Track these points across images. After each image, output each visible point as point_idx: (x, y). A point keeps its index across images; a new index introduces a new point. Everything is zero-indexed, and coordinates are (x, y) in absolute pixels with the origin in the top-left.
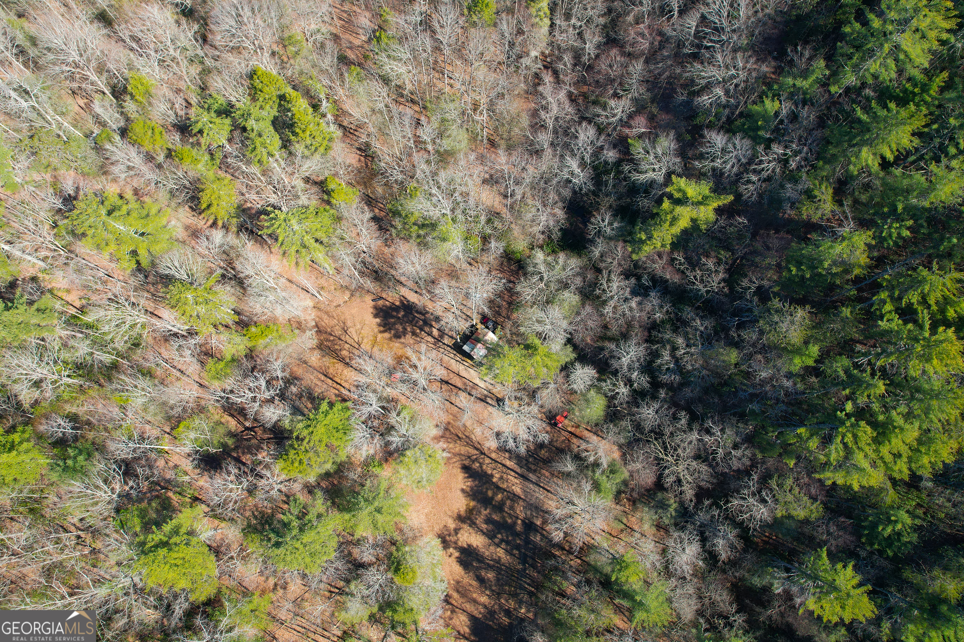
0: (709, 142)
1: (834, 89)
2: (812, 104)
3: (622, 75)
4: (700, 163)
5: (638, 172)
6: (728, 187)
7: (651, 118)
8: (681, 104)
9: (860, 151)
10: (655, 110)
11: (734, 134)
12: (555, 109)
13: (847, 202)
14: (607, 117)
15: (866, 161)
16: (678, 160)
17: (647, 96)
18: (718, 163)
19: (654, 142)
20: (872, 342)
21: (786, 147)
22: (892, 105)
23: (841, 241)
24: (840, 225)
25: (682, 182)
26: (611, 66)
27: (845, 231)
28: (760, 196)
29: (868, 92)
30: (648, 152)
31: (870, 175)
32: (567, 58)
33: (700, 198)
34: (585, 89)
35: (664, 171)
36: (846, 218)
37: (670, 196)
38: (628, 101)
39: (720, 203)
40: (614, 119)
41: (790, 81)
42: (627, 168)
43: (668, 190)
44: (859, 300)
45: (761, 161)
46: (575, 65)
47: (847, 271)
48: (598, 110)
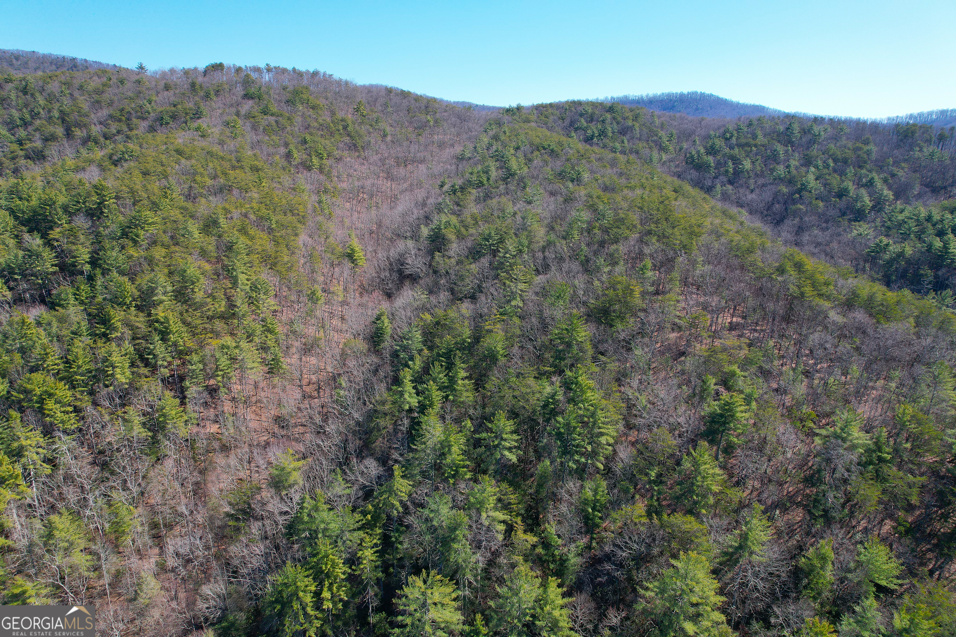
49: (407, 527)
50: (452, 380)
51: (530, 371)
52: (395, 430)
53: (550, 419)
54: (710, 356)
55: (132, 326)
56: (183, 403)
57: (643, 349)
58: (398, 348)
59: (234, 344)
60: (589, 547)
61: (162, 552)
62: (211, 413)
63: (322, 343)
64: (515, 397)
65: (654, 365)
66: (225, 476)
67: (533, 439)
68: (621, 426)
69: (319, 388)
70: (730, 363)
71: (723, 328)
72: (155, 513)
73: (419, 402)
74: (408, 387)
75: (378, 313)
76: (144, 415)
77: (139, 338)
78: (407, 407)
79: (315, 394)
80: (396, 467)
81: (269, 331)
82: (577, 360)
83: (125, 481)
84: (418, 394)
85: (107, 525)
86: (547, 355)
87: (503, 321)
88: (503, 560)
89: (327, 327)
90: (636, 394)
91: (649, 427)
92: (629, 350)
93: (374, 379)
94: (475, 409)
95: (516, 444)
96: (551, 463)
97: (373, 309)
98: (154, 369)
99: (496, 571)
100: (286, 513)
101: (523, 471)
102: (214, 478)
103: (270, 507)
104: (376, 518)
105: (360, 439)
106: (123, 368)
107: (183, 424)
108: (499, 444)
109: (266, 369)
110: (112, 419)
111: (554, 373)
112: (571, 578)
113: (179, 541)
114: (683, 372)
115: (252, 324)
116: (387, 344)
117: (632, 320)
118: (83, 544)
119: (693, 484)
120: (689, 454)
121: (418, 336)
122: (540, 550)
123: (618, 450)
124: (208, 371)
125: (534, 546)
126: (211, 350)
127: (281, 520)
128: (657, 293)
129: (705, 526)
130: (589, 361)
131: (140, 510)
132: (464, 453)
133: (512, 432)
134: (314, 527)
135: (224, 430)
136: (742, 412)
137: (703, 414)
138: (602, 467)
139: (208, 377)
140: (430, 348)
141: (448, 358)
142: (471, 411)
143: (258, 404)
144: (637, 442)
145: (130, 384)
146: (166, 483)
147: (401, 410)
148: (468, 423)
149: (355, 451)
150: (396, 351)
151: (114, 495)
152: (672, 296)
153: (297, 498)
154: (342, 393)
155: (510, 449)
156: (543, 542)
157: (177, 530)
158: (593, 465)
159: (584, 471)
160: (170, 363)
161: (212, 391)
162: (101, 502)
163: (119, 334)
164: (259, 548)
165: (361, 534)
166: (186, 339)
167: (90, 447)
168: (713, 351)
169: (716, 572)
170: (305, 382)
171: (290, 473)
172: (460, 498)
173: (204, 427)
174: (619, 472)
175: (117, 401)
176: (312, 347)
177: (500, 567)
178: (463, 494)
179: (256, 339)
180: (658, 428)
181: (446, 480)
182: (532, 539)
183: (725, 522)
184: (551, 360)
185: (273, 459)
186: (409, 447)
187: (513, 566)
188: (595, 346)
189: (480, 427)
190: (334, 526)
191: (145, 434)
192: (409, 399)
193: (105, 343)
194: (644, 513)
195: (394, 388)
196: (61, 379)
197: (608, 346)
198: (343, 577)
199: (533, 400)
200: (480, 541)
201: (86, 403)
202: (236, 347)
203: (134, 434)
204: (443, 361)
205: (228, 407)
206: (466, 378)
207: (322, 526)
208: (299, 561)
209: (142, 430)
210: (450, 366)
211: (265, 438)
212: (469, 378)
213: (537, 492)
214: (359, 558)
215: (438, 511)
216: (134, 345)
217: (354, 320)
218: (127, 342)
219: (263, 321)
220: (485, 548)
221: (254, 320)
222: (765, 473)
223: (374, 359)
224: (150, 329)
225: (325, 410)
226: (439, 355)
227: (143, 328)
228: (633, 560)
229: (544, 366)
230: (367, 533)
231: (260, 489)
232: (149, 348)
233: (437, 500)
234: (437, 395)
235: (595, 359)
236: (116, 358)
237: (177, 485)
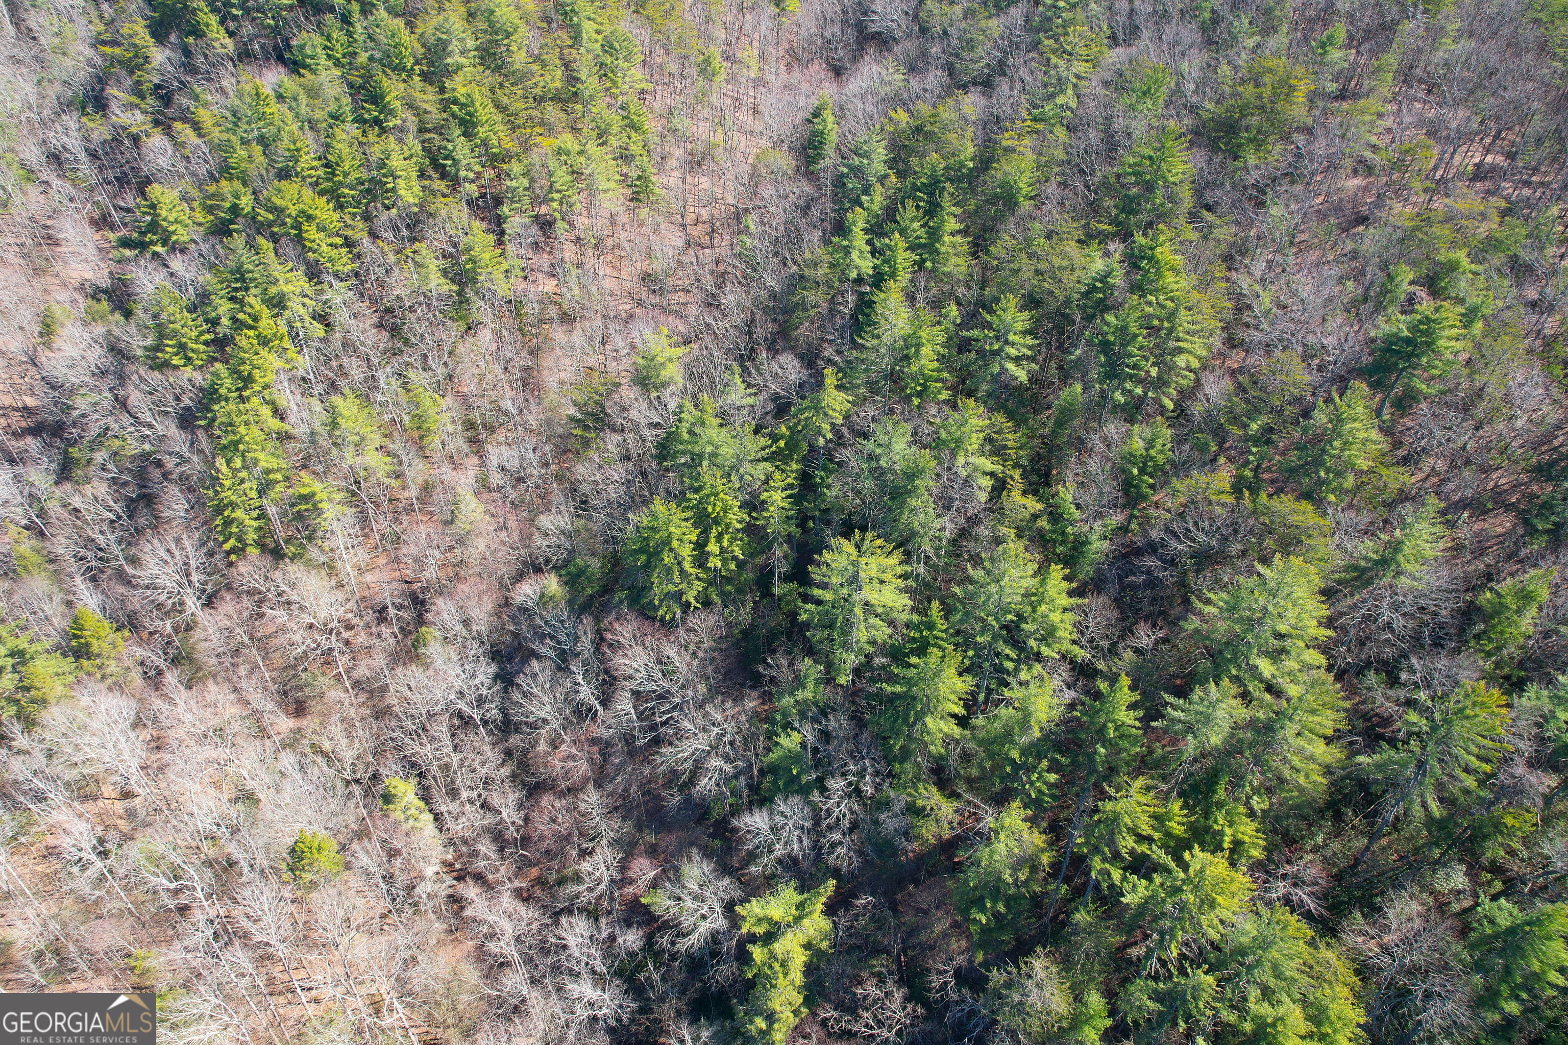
0: (748, 832)
1: (843, 680)
2: (834, 710)
3: (577, 822)
4: (756, 865)
5: (684, 936)
6: (813, 870)
7: (653, 852)
8: (679, 809)
9: (924, 724)
10: (650, 838)
11: (772, 801)
12: (507, 928)
13: (961, 788)
14: (590, 890)
15: (941, 731)
16: (727, 881)
17: (628, 827)
18: (779, 850)
19: (678, 879)
20: (1138, 934)
21: (844, 774)
22: (914, 660)
23: (997, 838)
24: (978, 820)
25: (754, 908)
26: (554, 820)
27: (989, 821)
28: (860, 853)
29: (878, 661)
30: (679, 899)
31: (957, 742)
32: (486, 847)
33: (793, 911)
34: (534, 872)
35: (718, 909)
36: (976, 806)
37: (753, 938)
38: (608, 851)
39: (824, 899)
40: (603, 886)
41: (788, 701)
42: (665, 941)
43: (744, 930)
44: (1078, 892)
45: (828, 810)
46: (502, 849)
47: (1034, 869)
48: (572, 888)
49: (840, 464)
50: (934, 234)
51: (1073, 228)
52: (831, 310)
53: (1093, 316)
54: (1418, 228)
55: (417, 108)
56: (500, 243)
57: (1287, 206)
58: (845, 170)
59: (577, 148)
60: (1123, 529)
61: (483, 464)
62: (544, 260)
63: (720, 153)
64: (1038, 272)
65: (1303, 237)
66: (567, 361)
67: (1060, 347)
68: (1217, 341)
69: (713, 231)
70: (1453, 245)
71: (1460, 175)
72: (470, 407)
73: (874, 268)
74: (859, 240)
75: (817, 103)
76: (444, 257)
77: (429, 131)
78: (854, 275)
79: (706, 240)
80: (828, 371)
81: (633, 126)
82: (1161, 216)
83: (425, 357)
84: (873, 253)
85: (406, 418)
86: (1108, 202)
87: (1037, 132)
88: (983, 531)
89: (729, 124)
90: (1257, 287)
91: (1268, 348)
92: (1261, 204)
93: (802, 223)
94: (968, 287)
95: (1029, 353)
96: (1085, 390)
97: (808, 96)
98: (455, 182)
99: (970, 546)
100: (657, 425)
101: (1035, 397)
102: (551, 363)
103: (633, 414)
104: (792, 445)
105: (775, 321)
106: (408, 178)
107: (502, 276)
108: (1001, 350)
109: (628, 192)
110: (399, 261)
111: (1114, 235)
112: (1086, 571)
113: (505, 451)
114: (1354, 255)
115: (606, 114)
116: (829, 160)
117: (1279, 147)
118: (376, 439)
119: (1324, 451)
120: (1328, 400)
121: (880, 152)
122: (1043, 523)
123: (1203, 381)
124: (538, 191)
125: (1035, 517)
126: (540, 155)
127: (649, 434)
128: (1342, 96)
129: (1328, 523)
130: (1182, 219)
131: (449, 400)
132: (941, 358)
133: (1025, 333)
134: (697, 449)
135: (565, 290)
136: (1450, 339)
137: (1373, 334)
138: (1170, 405)
139: (538, 201)
140: (901, 175)
141: (931, 194)
142: (961, 291)
143: (617, 252)
144: (1240, 370)
145: (421, 206)
146: (482, 364)
147: (844, 278)
148: (953, 311)
149: (766, 339)
150: (843, 175)
151: (411, 374)
152: (1372, 104)
153: (672, 405)
154: (749, 241)
155: (1017, 360)
156: (1051, 513)
157: (501, 434)
158: (1157, 400)
159: (1138, 408)
160: (478, 175)
161: (546, 225)
162: (395, 383)
163: (399, 122)
164: (618, 473)
165: (768, 466)
166: (501, 134)
167: (373, 301)
168: (1425, 219)
169: (1328, 594)
170: (689, 219)
171: (663, 365)
172: (926, 429)
173: (534, 281)
174: (1198, 418)
175: (405, 233)
176: (703, 159)
177: (977, 540)
178: (931, 423)
179: (613, 141)
180: (1284, 350)
181: (908, 399)
182: (1034, 505)
183: (1364, 519)
184: (1114, 212)
185: (638, 341)
186: (853, 341)
187: (998, 541)
188: (1198, 193)
189: (971, 319)
190: (728, 451)
191: (448, 287)
192: (858, 262)
193: (379, 136)
194: (1228, 488)
195: (835, 239)
196: (321, 193)
197: (1222, 195)
198: (739, 526)
199: (1068, 280)
200: (951, 499)
201: (359, 232)
202: (581, 153)
203: (432, 285)
204: (921, 199)
205: (569, 252)
206: (959, 232)
207: (709, 449)
208: (675, 496)
209: (443, 280)
210: (932, 210)
211: (628, 307)
212: (964, 232)
213: (1053, 433)
214: (764, 502)
215: (888, 446)
216: (423, 142)
217: (773, 113)
218: (411, 136)
219: (623, 108)
220: (958, 510)
221: (609, 106)
222: (1464, 448)
223: (807, 188)
224: (445, 115)
225: (721, 268)
226: (915, 188)
227: (435, 115)
228: (1192, 557)
229: (1099, 222)
230: (777, 467)
231: (618, 385)
232: (445, 148)
233: (890, 429)
234: (904, 259)
235: (1193, 217)
236: (396, 162)
237: (498, 369)
